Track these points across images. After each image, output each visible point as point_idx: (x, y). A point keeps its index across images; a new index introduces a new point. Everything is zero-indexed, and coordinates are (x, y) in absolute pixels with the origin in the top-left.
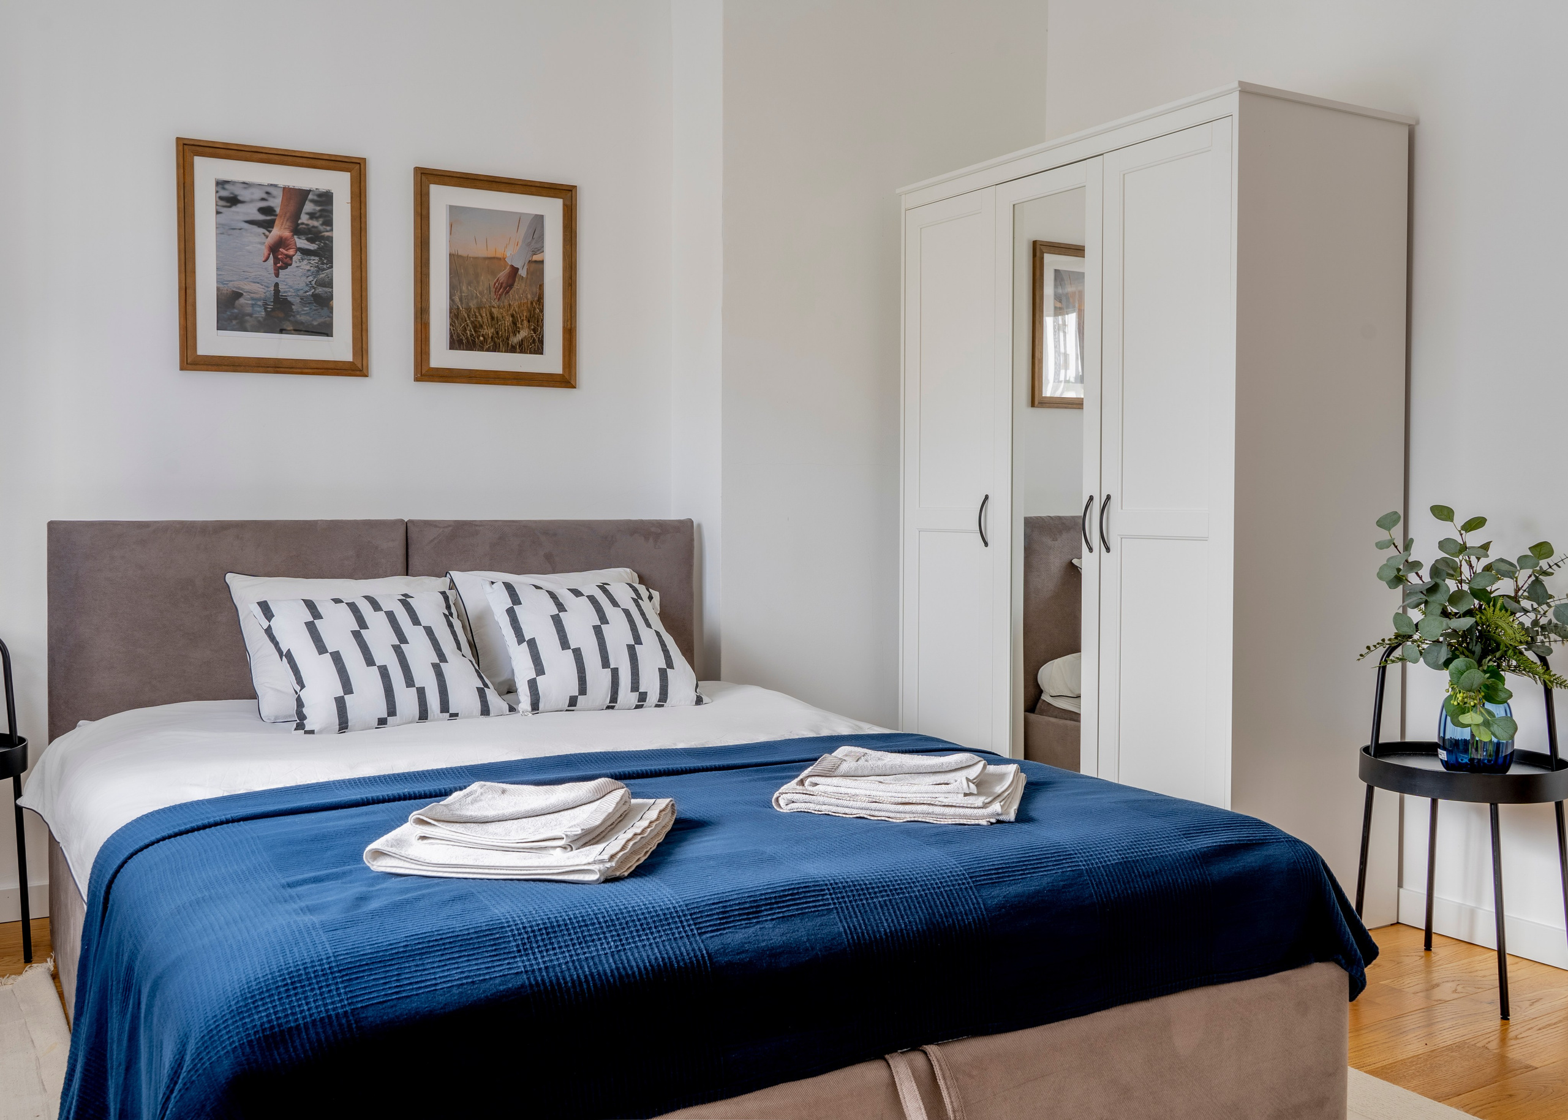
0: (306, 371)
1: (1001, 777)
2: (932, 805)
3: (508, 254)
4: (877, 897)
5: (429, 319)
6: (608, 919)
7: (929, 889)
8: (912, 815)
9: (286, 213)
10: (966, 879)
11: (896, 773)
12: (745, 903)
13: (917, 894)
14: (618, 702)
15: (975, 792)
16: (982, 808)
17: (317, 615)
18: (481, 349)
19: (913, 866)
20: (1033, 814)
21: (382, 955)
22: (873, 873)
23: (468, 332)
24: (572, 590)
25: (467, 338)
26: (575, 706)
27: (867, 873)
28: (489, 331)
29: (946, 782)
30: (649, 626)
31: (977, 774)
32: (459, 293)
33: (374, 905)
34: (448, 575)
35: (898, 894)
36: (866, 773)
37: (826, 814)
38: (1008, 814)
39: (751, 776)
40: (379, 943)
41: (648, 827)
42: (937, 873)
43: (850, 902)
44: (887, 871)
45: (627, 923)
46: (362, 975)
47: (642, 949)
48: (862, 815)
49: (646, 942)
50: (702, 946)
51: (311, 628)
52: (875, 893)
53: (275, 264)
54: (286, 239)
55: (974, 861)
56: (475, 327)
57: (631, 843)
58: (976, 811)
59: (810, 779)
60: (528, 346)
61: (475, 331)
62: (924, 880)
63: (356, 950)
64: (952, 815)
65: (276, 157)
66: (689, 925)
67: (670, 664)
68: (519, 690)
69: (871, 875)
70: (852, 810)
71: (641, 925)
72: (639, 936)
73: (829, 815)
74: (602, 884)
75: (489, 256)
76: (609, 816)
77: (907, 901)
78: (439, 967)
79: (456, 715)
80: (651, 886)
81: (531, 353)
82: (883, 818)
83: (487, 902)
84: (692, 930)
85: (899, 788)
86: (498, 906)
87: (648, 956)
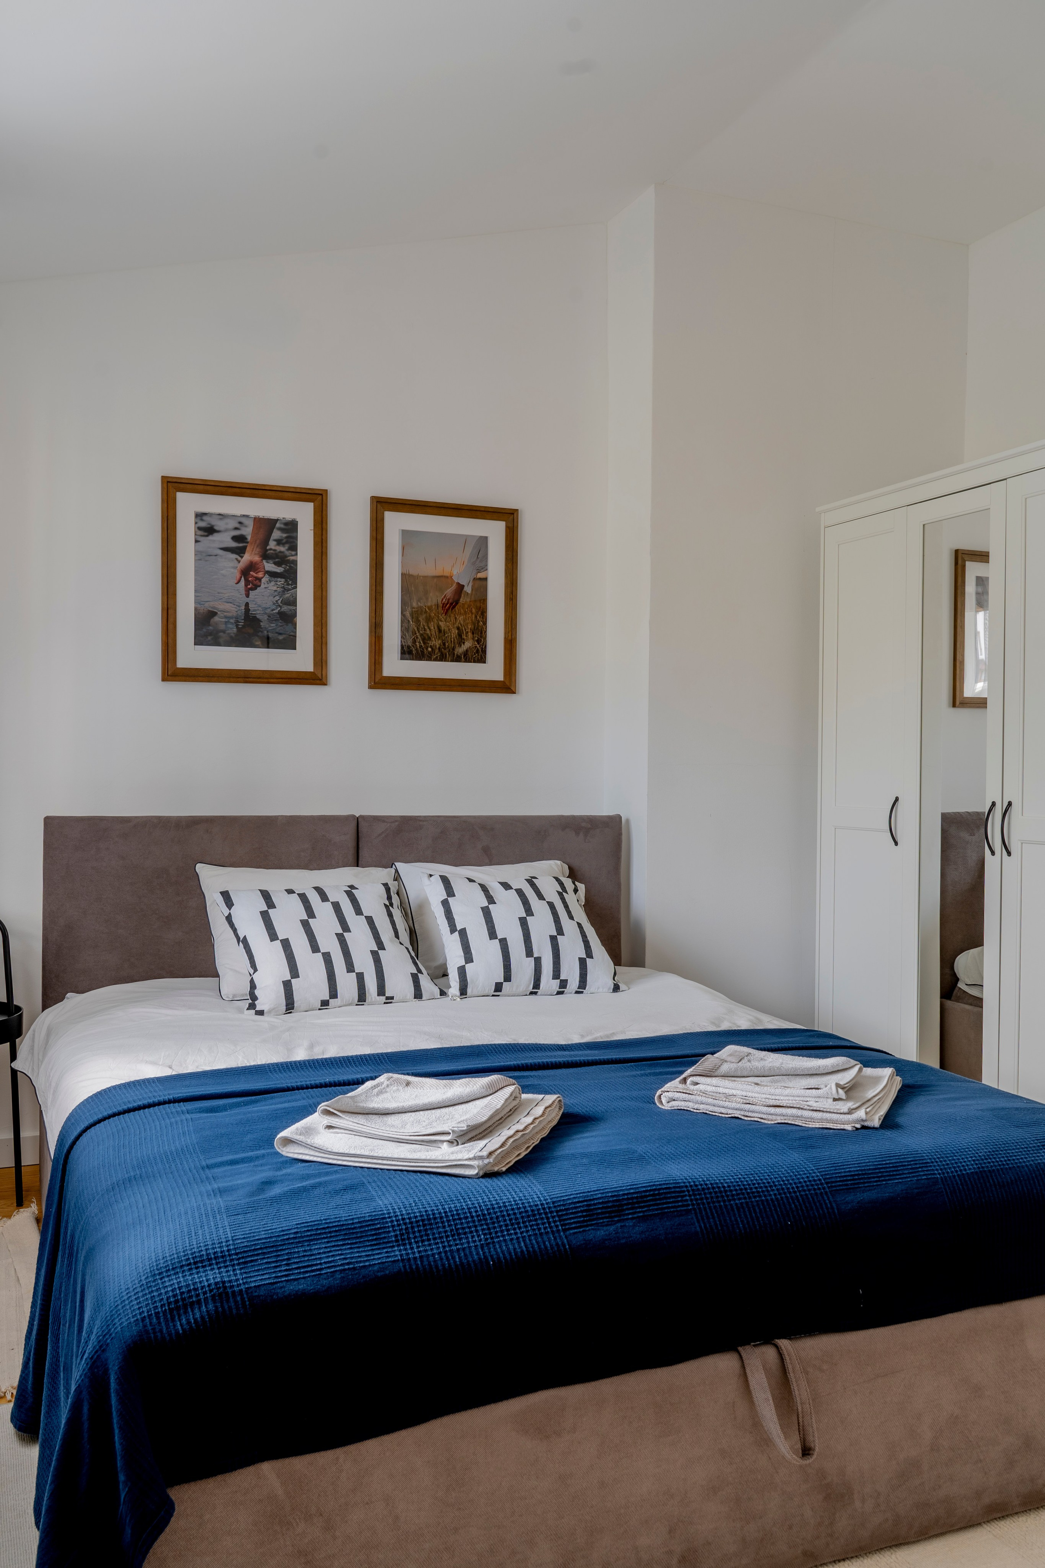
0: (272, 680)
1: (877, 1079)
2: (802, 1109)
3: (455, 573)
4: (734, 1200)
5: (382, 632)
6: (480, 1213)
7: (785, 1193)
8: (782, 1118)
9: (256, 541)
10: (822, 1184)
11: (774, 1074)
12: (608, 1202)
13: (773, 1197)
14: (541, 988)
15: (844, 1097)
16: (848, 1114)
17: (271, 904)
18: (429, 659)
19: (772, 1171)
20: (901, 1120)
21: (275, 1241)
22: (732, 1176)
23: (418, 644)
24: (501, 883)
25: (417, 649)
26: (501, 991)
27: (727, 1176)
28: (437, 643)
29: (816, 1087)
30: (571, 917)
31: (851, 1078)
32: (409, 608)
33: (276, 1190)
34: (394, 866)
35: (755, 1197)
36: (745, 1074)
37: (703, 1113)
38: (872, 1120)
39: (644, 1070)
40: (273, 1229)
41: (532, 1123)
42: (794, 1177)
43: (709, 1203)
44: (746, 1175)
45: (497, 1217)
46: (256, 1258)
47: (509, 1243)
48: (736, 1116)
49: (514, 1236)
50: (565, 1241)
51: (265, 916)
52: (733, 1195)
53: (246, 585)
54: (256, 563)
55: (832, 1167)
56: (424, 640)
57: (511, 1140)
58: (842, 1116)
59: (691, 1079)
60: (472, 656)
61: (424, 643)
62: (781, 1185)
63: (252, 1235)
64: (820, 1120)
65: (249, 491)
66: (555, 1222)
67: (589, 954)
68: (450, 976)
69: (731, 1178)
70: (728, 1110)
71: (511, 1220)
72: (508, 1230)
73: (706, 1113)
74: (481, 1179)
75: (437, 575)
76: (497, 1112)
77: (763, 1204)
78: (324, 1253)
79: (392, 998)
80: (524, 1183)
81: (474, 662)
82: (756, 1119)
83: (374, 1193)
84: (557, 1226)
85: (773, 1091)
86: (383, 1197)
87: (515, 1249)
